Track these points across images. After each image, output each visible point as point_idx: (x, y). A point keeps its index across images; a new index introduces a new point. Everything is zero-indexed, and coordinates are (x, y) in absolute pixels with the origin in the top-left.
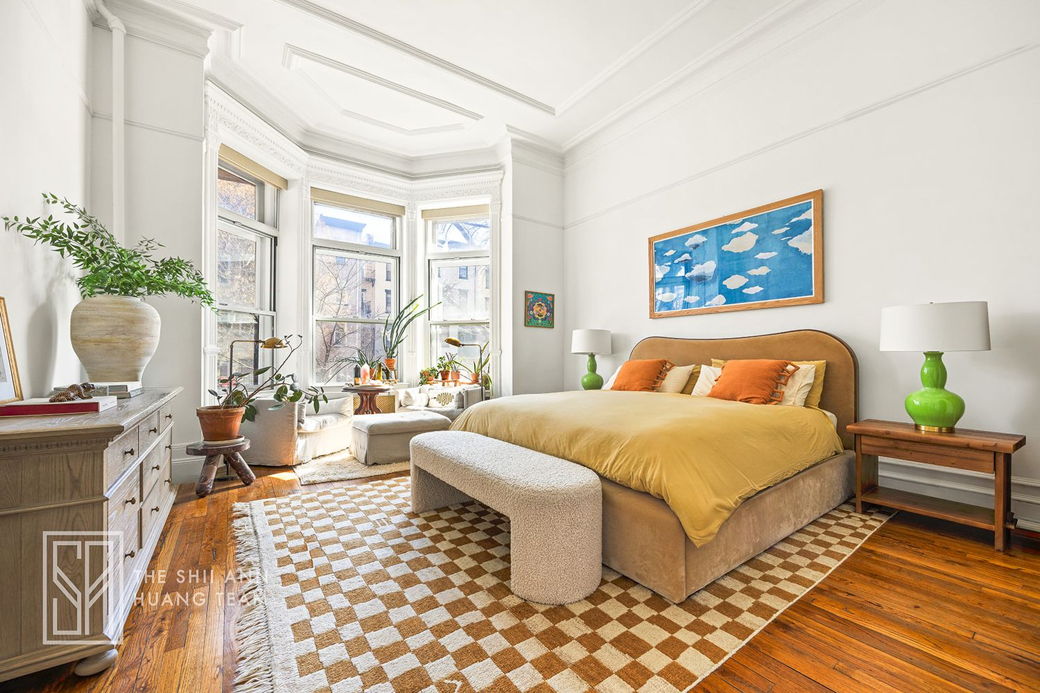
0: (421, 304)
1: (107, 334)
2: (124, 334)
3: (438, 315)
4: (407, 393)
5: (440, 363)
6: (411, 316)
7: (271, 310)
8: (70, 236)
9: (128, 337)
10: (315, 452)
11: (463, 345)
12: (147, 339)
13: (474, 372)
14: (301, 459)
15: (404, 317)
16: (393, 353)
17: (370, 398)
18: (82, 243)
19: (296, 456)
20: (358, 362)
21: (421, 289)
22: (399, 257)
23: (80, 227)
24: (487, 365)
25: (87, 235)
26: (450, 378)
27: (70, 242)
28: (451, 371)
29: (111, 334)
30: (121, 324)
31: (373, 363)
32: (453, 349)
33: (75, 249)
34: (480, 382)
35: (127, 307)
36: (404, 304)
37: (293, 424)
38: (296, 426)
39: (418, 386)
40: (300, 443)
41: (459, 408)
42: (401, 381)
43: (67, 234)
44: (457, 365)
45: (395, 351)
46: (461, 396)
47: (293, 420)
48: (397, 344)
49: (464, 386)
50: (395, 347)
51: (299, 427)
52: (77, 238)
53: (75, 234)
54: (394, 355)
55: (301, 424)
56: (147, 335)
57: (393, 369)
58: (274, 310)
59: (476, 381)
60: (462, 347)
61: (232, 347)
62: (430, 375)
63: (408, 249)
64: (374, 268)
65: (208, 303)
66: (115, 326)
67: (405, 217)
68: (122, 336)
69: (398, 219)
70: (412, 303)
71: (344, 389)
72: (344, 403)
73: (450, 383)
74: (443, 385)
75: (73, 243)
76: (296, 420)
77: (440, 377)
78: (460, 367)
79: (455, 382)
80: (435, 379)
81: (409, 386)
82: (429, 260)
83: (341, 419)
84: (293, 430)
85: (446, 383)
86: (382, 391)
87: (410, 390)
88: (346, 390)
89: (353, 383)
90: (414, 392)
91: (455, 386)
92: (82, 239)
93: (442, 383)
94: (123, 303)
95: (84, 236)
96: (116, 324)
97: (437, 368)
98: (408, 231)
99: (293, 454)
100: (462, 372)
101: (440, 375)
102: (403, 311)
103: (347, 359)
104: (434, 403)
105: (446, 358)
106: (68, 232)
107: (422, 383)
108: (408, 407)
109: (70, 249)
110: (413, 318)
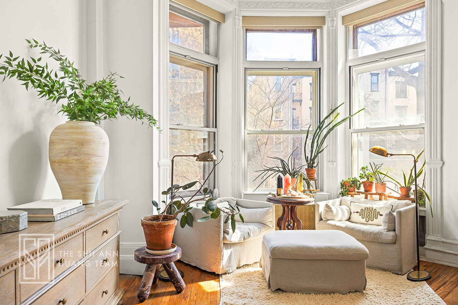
0: (342, 113)
1: (65, 156)
2: (76, 155)
3: (359, 122)
4: (327, 206)
5: (362, 173)
6: (331, 126)
7: (213, 127)
8: (31, 71)
9: (79, 158)
10: (239, 262)
11: (391, 155)
12: (94, 159)
13: (403, 185)
14: (227, 269)
15: (324, 126)
16: (313, 163)
17: (292, 207)
18: (41, 75)
19: (222, 266)
20: (281, 172)
21: (341, 98)
22: (320, 69)
23: (37, 61)
24: (422, 175)
25: (43, 68)
26: (374, 191)
27: (32, 75)
28: (375, 182)
29: (67, 155)
30: (74, 146)
31: (295, 173)
32: (379, 159)
33: (37, 81)
34: (412, 197)
35: (78, 131)
36: (325, 114)
37: (219, 234)
38: (222, 236)
39: (338, 197)
40: (226, 253)
41: (389, 230)
42: (322, 190)
43: (28, 68)
44: (382, 176)
45: (316, 161)
46: (391, 217)
47: (219, 231)
48: (318, 154)
49: (391, 201)
50: (315, 157)
51: (224, 238)
52: (37, 72)
53: (35, 68)
54: (315, 165)
55: (226, 235)
56: (94, 155)
57: (313, 179)
58: (216, 127)
59: (406, 196)
60: (389, 158)
61: (173, 161)
62: (351, 186)
63: (329, 58)
64: (302, 91)
65: (154, 123)
66: (69, 148)
67: (325, 28)
68: (75, 157)
69: (318, 31)
70: (332, 112)
71: (268, 199)
72: (267, 213)
73: (374, 196)
74: (366, 198)
75: (35, 77)
76: (222, 231)
77: (362, 189)
78: (386, 179)
79: (380, 195)
80: (356, 190)
81: (330, 198)
82: (350, 67)
83: (264, 230)
84: (219, 240)
85: (369, 196)
86: (302, 203)
87: (330, 202)
88: (270, 200)
89: (275, 193)
90: (334, 204)
91: (380, 199)
92: (40, 72)
93: (364, 195)
94: (77, 128)
95: (41, 69)
96: (70, 146)
97: (359, 179)
98: (328, 40)
99: (219, 263)
100: (388, 184)
101: (362, 185)
102: (324, 121)
103: (271, 169)
104: (356, 217)
105: (369, 167)
106: (29, 66)
107: (343, 194)
108: (329, 222)
109: (33, 82)
110: (334, 127)
